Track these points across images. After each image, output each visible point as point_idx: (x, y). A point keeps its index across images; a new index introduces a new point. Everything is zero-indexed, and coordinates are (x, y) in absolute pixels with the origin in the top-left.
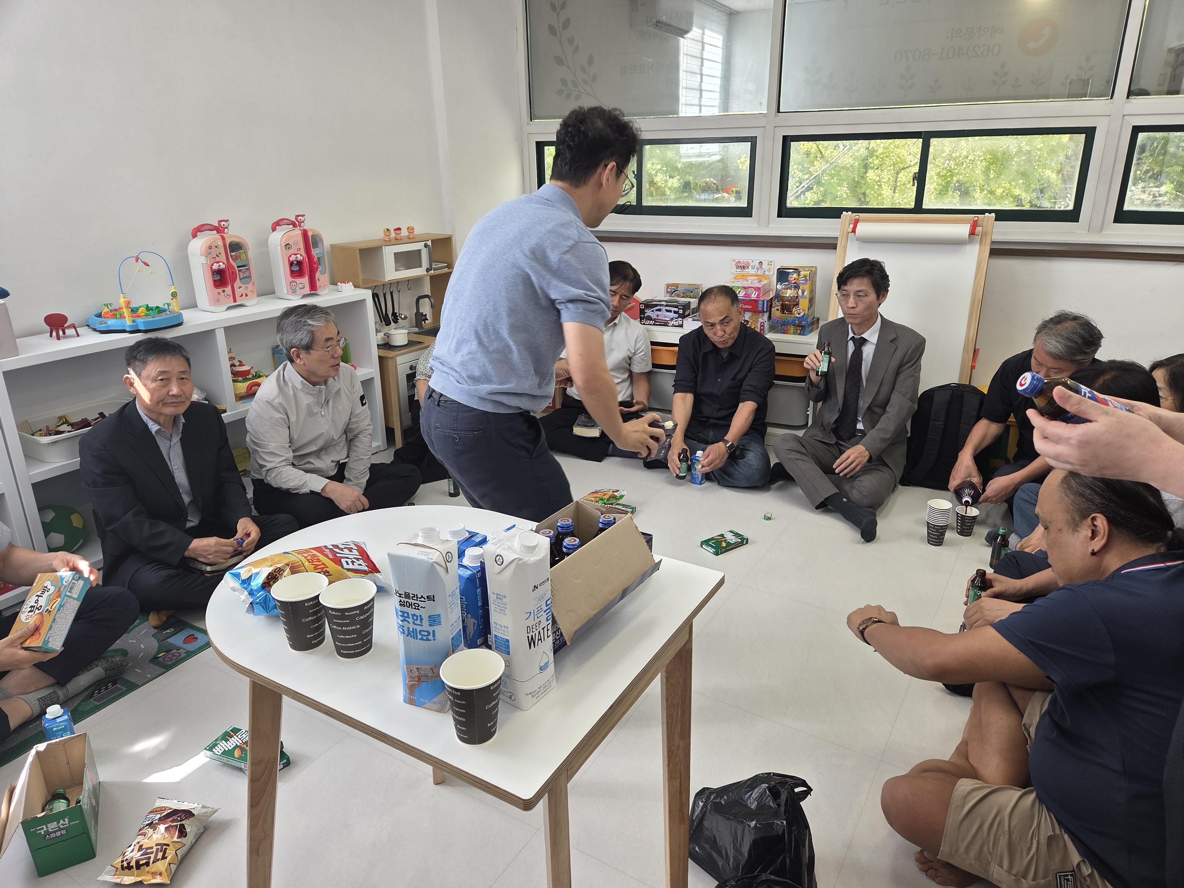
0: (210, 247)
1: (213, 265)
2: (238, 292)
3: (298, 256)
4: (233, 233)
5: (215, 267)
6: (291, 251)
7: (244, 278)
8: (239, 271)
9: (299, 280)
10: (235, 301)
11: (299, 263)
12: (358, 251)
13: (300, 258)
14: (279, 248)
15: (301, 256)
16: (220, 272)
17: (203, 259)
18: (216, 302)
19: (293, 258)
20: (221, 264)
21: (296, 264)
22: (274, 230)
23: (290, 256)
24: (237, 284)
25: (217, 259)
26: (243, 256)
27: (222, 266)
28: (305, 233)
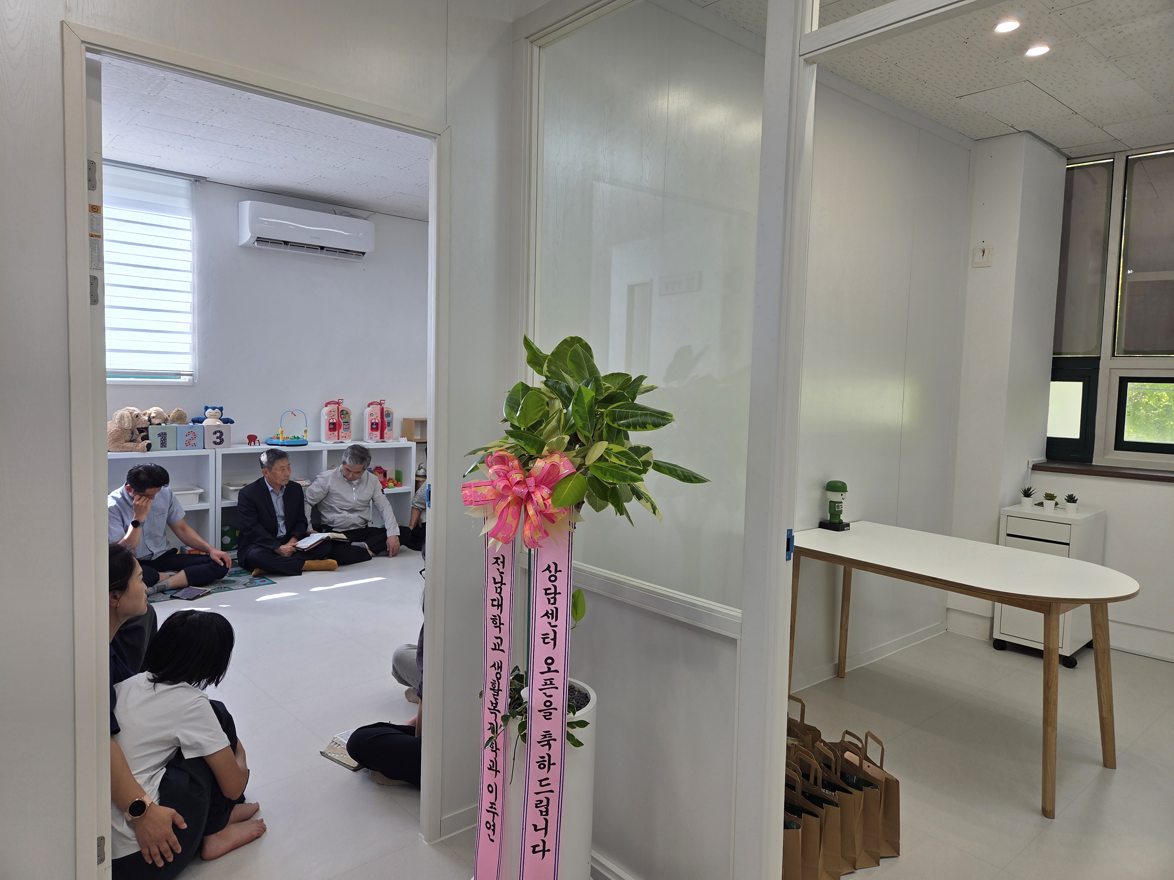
0: (330, 411)
1: (330, 420)
2: (341, 435)
3: (376, 420)
4: (345, 406)
5: (331, 421)
6: (373, 417)
7: (346, 428)
8: (344, 425)
9: (375, 433)
10: (338, 439)
11: (377, 424)
12: (414, 422)
13: (377, 421)
14: (367, 415)
15: (378, 420)
16: (334, 424)
17: (326, 417)
18: (329, 438)
19: (373, 421)
20: (334, 420)
21: (375, 424)
22: (369, 406)
23: (372, 420)
24: (341, 430)
25: (333, 417)
26: (347, 418)
27: (335, 421)
28: (382, 409)
